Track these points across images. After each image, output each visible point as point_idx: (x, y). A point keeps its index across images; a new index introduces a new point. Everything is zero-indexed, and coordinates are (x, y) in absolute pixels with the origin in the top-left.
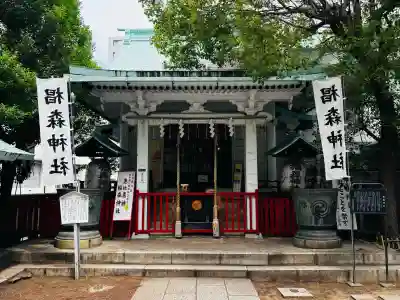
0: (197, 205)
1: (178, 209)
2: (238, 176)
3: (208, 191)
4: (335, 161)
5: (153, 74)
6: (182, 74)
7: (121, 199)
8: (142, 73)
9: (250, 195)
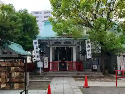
0: (63, 64)
1: (59, 65)
2: (72, 58)
3: (65, 61)
4: (89, 55)
5: (54, 38)
6: (60, 38)
7: (46, 63)
8: (51, 38)
9: (74, 62)
